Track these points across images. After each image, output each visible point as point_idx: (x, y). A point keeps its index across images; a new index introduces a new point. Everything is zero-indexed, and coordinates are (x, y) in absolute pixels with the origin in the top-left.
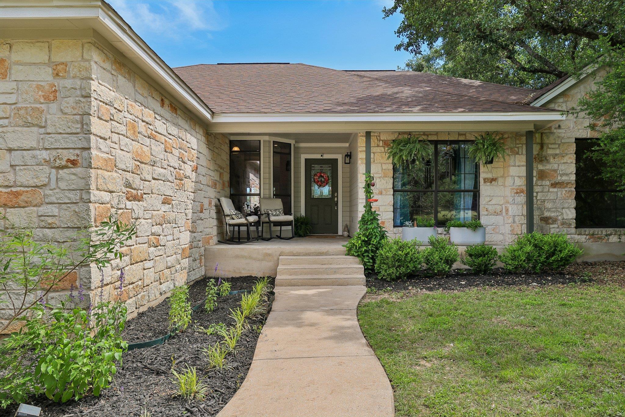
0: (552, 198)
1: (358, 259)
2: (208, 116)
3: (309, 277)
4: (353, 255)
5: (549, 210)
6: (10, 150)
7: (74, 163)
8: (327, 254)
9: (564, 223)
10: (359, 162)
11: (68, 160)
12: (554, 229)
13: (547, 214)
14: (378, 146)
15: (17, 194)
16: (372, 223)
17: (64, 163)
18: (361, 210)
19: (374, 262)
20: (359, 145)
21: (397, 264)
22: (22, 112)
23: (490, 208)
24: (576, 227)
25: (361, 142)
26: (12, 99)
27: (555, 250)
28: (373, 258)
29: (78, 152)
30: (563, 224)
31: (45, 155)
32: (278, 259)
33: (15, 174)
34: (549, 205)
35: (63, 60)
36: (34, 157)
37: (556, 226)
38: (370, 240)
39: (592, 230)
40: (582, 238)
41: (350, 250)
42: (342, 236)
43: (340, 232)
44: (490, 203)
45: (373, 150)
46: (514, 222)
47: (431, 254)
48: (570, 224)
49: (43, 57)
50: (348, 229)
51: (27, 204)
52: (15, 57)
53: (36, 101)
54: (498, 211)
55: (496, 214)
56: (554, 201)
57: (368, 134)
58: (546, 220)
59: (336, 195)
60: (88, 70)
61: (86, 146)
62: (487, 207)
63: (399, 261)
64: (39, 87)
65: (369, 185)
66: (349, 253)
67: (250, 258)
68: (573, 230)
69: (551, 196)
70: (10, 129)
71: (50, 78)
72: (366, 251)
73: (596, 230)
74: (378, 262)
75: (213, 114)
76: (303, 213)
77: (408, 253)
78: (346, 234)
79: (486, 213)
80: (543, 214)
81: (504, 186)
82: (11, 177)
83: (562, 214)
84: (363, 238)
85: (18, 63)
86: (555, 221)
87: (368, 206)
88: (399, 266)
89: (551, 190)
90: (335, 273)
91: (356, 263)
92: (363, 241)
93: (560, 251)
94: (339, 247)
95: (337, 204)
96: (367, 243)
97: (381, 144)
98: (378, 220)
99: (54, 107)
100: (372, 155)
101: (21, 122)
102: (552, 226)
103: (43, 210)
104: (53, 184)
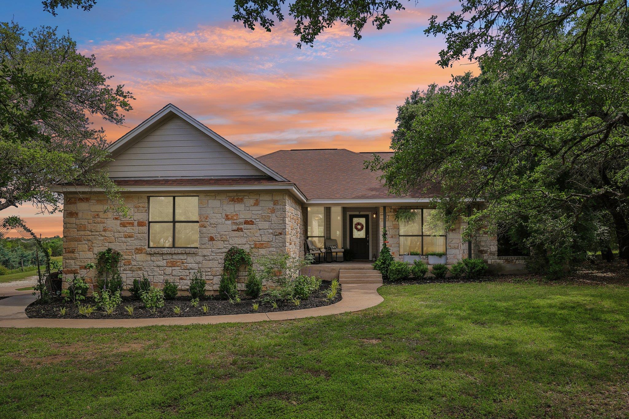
0: (484, 240)
1: (379, 272)
2: (305, 201)
3: (355, 279)
4: (377, 269)
5: (483, 246)
6: (260, 229)
7: (281, 234)
8: (363, 269)
9: (492, 253)
10: (380, 220)
11: (279, 233)
12: (485, 256)
13: (482, 248)
14: (391, 212)
15: (262, 244)
16: (386, 254)
17: (278, 234)
18: (381, 247)
19: (387, 273)
20: (380, 211)
21: (397, 273)
22: (263, 217)
23: (452, 245)
24: (498, 256)
25: (381, 211)
26: (260, 212)
27: (474, 266)
28: (387, 271)
29: (282, 230)
30: (490, 254)
31: (271, 231)
32: (339, 272)
33: (262, 238)
34: (483, 244)
35: (277, 199)
36: (268, 232)
37: (487, 255)
38: (385, 262)
39: (506, 257)
40: (501, 262)
41: (375, 267)
42: (372, 260)
43: (370, 258)
44: (452, 242)
45: (387, 214)
46: (464, 253)
47: (415, 268)
48: (494, 254)
49: (270, 198)
50: (375, 256)
51: (266, 247)
52: (261, 198)
53: (268, 213)
54: (456, 247)
55: (455, 248)
56: (485, 241)
57: (385, 208)
58: (482, 252)
59: (368, 236)
60: (285, 203)
61: (285, 228)
62: (450, 244)
63: (399, 271)
64: (269, 208)
65: (385, 235)
66: (375, 268)
67: (325, 271)
68: (496, 257)
69: (484, 239)
70: (260, 222)
71: (272, 205)
72: (383, 267)
73: (509, 257)
74: (389, 272)
75: (307, 200)
76: (348, 247)
77: (403, 268)
78: (374, 259)
79: (450, 248)
80: (480, 248)
81: (459, 233)
82: (260, 238)
83: (490, 248)
84: (382, 261)
85: (262, 200)
86: (486, 252)
87: (385, 245)
88: (399, 274)
89: (484, 235)
90: (368, 278)
91: (379, 273)
92: (382, 262)
93: (477, 267)
94: (370, 266)
95: (368, 242)
96: (384, 263)
97: (392, 211)
98: (389, 252)
99: (274, 215)
100: (387, 217)
101: (263, 220)
102: (484, 255)
103: (270, 249)
104: (274, 241)
